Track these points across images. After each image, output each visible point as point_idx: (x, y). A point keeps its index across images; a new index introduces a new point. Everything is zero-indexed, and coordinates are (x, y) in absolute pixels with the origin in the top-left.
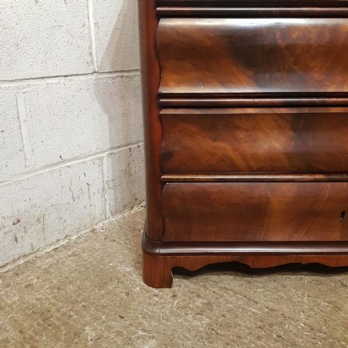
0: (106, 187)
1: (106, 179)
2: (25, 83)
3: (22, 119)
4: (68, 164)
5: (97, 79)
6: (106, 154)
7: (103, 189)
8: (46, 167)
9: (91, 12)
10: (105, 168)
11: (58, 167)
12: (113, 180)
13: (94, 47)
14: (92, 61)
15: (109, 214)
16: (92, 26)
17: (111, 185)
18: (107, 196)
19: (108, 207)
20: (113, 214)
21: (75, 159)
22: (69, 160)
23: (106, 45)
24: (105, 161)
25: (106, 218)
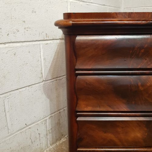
0: (48, 133)
1: (48, 129)
2: (9, 94)
3: (7, 111)
4: (30, 127)
5: (44, 84)
6: (48, 117)
7: (47, 134)
8: (18, 131)
9: (42, 54)
10: (48, 124)
11: (24, 129)
12: (51, 129)
13: (43, 69)
14: (42, 76)
15: (49, 145)
16: (42, 60)
17: (50, 131)
18: (48, 137)
19: (49, 142)
20: (51, 145)
21: (33, 123)
22: (30, 125)
23: (49, 68)
24: (48, 121)
25: (48, 147)
